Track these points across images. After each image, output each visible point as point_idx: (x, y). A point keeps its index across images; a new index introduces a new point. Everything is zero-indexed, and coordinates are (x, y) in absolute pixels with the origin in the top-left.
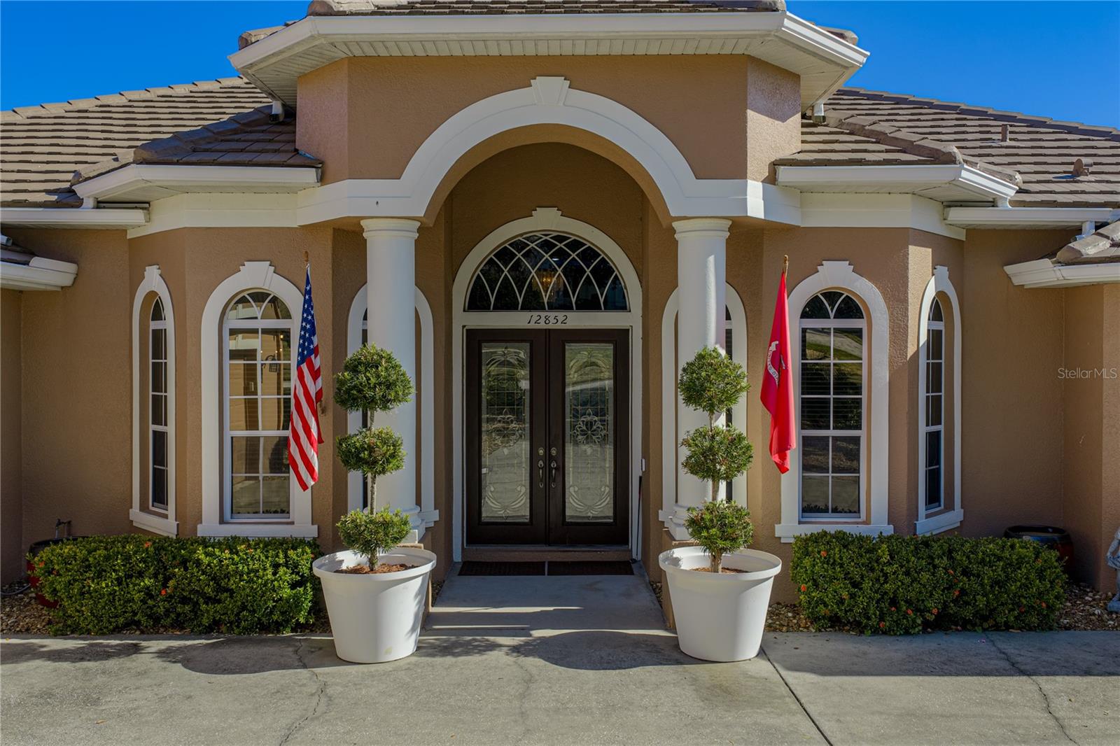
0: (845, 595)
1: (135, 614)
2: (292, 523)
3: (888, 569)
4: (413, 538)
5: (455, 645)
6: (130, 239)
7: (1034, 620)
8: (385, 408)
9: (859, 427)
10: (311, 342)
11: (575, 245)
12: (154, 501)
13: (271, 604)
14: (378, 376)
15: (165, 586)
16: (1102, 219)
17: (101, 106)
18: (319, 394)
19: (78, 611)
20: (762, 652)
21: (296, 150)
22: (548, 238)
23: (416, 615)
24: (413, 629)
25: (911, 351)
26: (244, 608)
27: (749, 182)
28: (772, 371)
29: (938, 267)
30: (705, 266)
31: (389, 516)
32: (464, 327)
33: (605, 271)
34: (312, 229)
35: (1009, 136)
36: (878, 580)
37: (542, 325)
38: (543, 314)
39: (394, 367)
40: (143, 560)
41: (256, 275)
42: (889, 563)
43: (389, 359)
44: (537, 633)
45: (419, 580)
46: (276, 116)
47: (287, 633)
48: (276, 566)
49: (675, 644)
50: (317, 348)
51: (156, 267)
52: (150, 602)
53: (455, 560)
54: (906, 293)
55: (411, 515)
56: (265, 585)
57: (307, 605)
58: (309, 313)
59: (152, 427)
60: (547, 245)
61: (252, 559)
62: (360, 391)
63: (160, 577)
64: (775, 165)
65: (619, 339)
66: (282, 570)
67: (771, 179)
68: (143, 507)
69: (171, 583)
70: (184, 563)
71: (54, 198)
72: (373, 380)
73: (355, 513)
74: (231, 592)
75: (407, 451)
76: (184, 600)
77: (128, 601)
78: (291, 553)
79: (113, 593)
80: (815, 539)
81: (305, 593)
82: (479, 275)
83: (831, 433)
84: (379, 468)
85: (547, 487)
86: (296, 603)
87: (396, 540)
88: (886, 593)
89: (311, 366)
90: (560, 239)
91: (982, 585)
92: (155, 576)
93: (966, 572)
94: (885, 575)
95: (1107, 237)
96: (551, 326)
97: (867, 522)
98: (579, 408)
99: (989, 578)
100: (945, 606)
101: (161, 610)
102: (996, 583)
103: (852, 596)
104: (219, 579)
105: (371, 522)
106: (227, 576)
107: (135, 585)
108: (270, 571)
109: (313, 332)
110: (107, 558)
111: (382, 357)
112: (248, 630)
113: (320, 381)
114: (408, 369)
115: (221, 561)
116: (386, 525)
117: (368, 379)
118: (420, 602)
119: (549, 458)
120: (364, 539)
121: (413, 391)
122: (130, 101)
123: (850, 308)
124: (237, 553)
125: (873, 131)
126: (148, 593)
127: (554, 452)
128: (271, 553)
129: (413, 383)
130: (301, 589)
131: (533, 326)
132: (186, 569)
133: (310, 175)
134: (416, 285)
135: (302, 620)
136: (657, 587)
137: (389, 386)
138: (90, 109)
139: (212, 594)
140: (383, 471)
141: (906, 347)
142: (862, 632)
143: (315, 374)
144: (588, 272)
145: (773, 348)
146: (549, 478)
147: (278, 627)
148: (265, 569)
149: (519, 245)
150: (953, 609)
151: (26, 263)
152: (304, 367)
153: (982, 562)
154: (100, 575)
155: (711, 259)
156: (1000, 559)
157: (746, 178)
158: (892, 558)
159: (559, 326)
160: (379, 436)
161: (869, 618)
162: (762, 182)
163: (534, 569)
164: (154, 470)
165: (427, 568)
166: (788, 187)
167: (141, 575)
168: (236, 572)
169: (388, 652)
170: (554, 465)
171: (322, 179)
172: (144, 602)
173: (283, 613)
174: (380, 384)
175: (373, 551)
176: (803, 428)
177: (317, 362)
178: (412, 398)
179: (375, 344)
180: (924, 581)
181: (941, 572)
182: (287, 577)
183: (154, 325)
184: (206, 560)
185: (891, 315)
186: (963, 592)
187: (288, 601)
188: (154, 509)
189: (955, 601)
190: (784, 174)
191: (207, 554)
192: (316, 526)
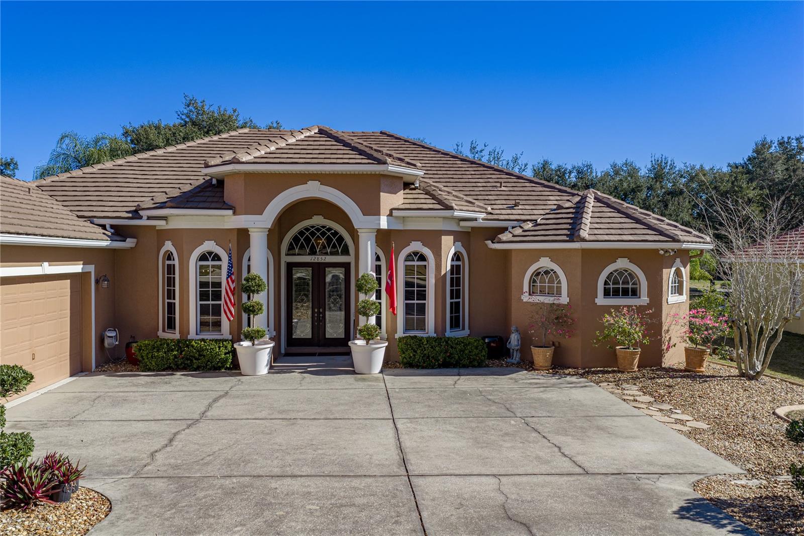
0: (411, 355)
1: (170, 364)
2: (222, 335)
3: (425, 346)
4: (267, 338)
5: (280, 372)
6: (157, 230)
7: (476, 363)
8: (258, 293)
9: (425, 300)
10: (231, 271)
11: (329, 229)
12: (168, 328)
13: (218, 360)
14: (256, 283)
15: (181, 354)
16: (514, 225)
17: (127, 162)
18: (234, 288)
19: (150, 363)
20: (381, 372)
21: (224, 202)
22: (318, 227)
23: (268, 361)
24: (267, 365)
25: (443, 273)
26: (208, 361)
27: (381, 217)
28: (389, 281)
29: (456, 243)
30: (367, 245)
31: (259, 329)
32: (285, 262)
33: (341, 239)
34: (230, 230)
35: (503, 184)
36: (422, 350)
37: (316, 261)
38: (316, 257)
39: (261, 280)
40: (174, 345)
41: (209, 246)
42: (426, 344)
43: (259, 277)
44: (309, 369)
45: (269, 349)
46: (214, 185)
47: (223, 370)
48: (219, 347)
49: (354, 371)
50: (233, 273)
51: (170, 241)
52: (176, 360)
53: (282, 352)
54: (441, 252)
55: (266, 329)
56: (216, 353)
57: (230, 361)
58: (231, 261)
59: (167, 301)
60: (318, 230)
61: (212, 345)
62: (250, 288)
63: (179, 351)
64: (391, 210)
65: (346, 266)
66: (221, 348)
67: (390, 215)
68: (164, 331)
69: (183, 353)
70: (187, 346)
71: (130, 215)
72: (254, 284)
73: (245, 329)
74: (204, 356)
75: (265, 308)
76: (187, 359)
77: (168, 359)
78: (224, 343)
79: (163, 357)
80: (406, 337)
81: (230, 356)
82: (291, 242)
83: (415, 302)
84: (255, 313)
85: (319, 324)
86: (226, 361)
87: (261, 337)
88: (426, 355)
89: (231, 279)
90: (324, 227)
91: (457, 352)
92: (177, 351)
93: (452, 347)
94: (425, 348)
95: (512, 233)
96: (319, 261)
97: (427, 333)
98: (331, 293)
99: (459, 349)
100: (445, 358)
101: (180, 362)
102: (461, 351)
103: (414, 355)
104: (200, 351)
105: (253, 330)
106: (203, 350)
107: (171, 354)
108: (218, 349)
109: (232, 267)
110: (161, 345)
111: (256, 276)
112: (210, 369)
113: (234, 284)
114: (265, 280)
115: (201, 346)
116: (258, 331)
117: (252, 284)
118: (269, 356)
119: (319, 313)
120: (250, 337)
121: (267, 287)
122: (139, 159)
123: (422, 258)
124: (206, 343)
125: (432, 194)
126: (175, 356)
127: (321, 310)
128: (218, 343)
129: (267, 285)
130: (228, 355)
131: (312, 261)
132: (189, 348)
133: (230, 212)
134: (268, 248)
135: (228, 366)
136: (349, 353)
137: (259, 286)
138: (123, 165)
139: (197, 357)
140: (257, 314)
141: (441, 272)
142: (418, 368)
143: (233, 282)
144: (334, 240)
145: (389, 273)
146: (319, 321)
147: (219, 368)
148: (216, 348)
149: (307, 229)
150: (448, 360)
151: (125, 241)
152: (229, 279)
153: (457, 344)
154: (158, 351)
155: (369, 242)
156: (463, 343)
157: (379, 215)
158: (427, 342)
159: (323, 261)
160: (256, 302)
161: (420, 363)
162: (387, 216)
163: (313, 354)
164: (168, 316)
165: (272, 345)
166: (397, 217)
167: (172, 351)
168: (206, 349)
169: (259, 372)
170: (321, 315)
171: (234, 213)
172: (174, 359)
173: (222, 363)
174: (256, 285)
175: (254, 340)
176: (406, 300)
177: (233, 277)
178: (266, 290)
179: (254, 272)
180: (437, 350)
181: (443, 347)
182: (223, 351)
183: (168, 262)
184: (196, 345)
185: (436, 260)
186: (451, 354)
187: (223, 359)
188: (168, 331)
189: (449, 357)
190: (395, 213)
191: (196, 343)
192: (231, 336)
